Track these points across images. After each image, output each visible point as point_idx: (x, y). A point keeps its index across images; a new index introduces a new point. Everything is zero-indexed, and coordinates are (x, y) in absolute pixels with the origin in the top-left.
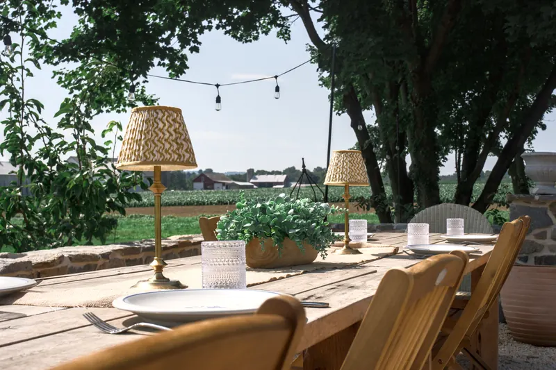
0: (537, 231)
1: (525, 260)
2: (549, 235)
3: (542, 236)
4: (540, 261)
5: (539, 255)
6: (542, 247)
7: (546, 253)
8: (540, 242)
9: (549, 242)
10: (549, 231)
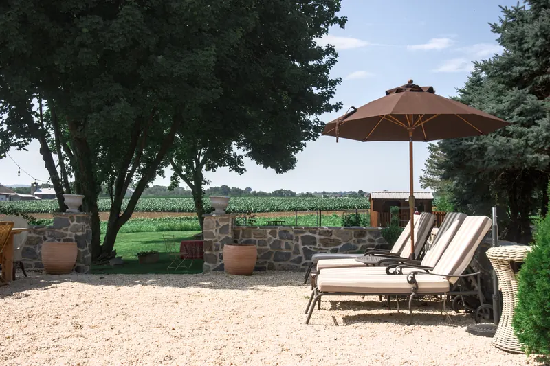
0: (64, 228)
1: (59, 240)
2: (69, 229)
3: (66, 230)
4: (64, 241)
5: (64, 238)
6: (66, 235)
7: (68, 237)
8: (66, 232)
9: (69, 232)
10: (69, 228)
